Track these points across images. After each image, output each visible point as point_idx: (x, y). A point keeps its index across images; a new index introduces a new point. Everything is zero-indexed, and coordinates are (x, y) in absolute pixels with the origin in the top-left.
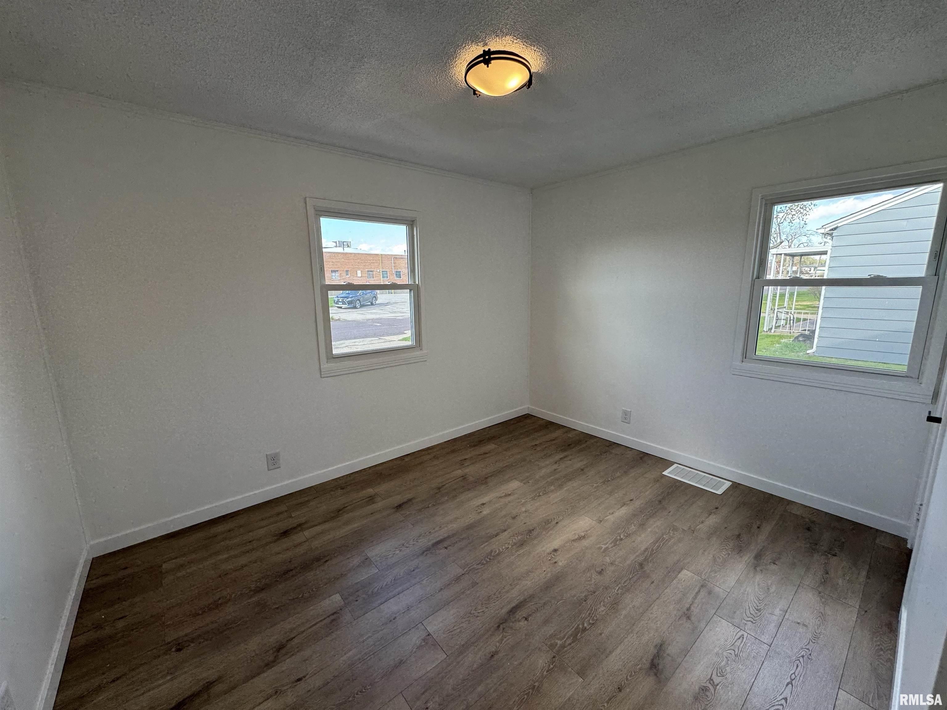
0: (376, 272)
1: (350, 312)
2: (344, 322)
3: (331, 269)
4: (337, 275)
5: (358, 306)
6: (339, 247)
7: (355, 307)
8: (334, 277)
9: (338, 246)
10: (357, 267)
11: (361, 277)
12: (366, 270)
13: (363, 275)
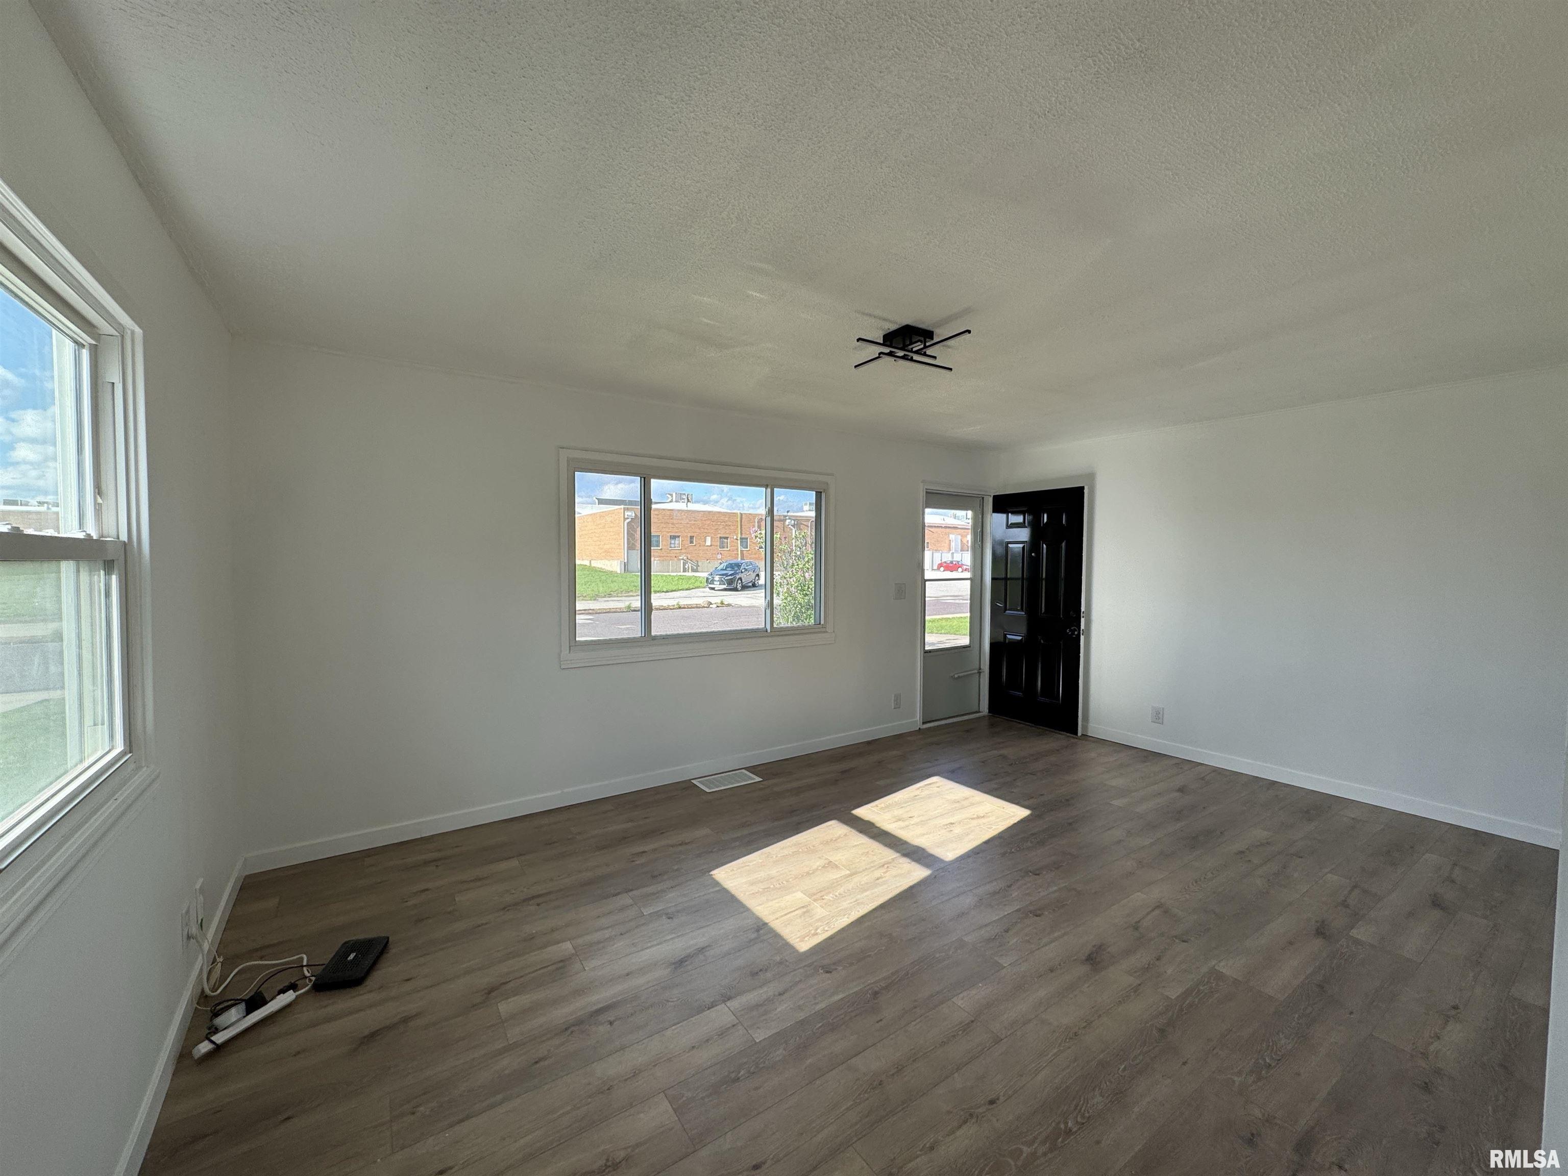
0: (732, 539)
1: (731, 595)
2: (738, 607)
3: (669, 535)
4: (677, 542)
5: (739, 587)
6: (676, 501)
7: (736, 590)
8: (672, 546)
9: (674, 500)
10: (706, 531)
11: (711, 546)
12: (719, 536)
13: (713, 543)
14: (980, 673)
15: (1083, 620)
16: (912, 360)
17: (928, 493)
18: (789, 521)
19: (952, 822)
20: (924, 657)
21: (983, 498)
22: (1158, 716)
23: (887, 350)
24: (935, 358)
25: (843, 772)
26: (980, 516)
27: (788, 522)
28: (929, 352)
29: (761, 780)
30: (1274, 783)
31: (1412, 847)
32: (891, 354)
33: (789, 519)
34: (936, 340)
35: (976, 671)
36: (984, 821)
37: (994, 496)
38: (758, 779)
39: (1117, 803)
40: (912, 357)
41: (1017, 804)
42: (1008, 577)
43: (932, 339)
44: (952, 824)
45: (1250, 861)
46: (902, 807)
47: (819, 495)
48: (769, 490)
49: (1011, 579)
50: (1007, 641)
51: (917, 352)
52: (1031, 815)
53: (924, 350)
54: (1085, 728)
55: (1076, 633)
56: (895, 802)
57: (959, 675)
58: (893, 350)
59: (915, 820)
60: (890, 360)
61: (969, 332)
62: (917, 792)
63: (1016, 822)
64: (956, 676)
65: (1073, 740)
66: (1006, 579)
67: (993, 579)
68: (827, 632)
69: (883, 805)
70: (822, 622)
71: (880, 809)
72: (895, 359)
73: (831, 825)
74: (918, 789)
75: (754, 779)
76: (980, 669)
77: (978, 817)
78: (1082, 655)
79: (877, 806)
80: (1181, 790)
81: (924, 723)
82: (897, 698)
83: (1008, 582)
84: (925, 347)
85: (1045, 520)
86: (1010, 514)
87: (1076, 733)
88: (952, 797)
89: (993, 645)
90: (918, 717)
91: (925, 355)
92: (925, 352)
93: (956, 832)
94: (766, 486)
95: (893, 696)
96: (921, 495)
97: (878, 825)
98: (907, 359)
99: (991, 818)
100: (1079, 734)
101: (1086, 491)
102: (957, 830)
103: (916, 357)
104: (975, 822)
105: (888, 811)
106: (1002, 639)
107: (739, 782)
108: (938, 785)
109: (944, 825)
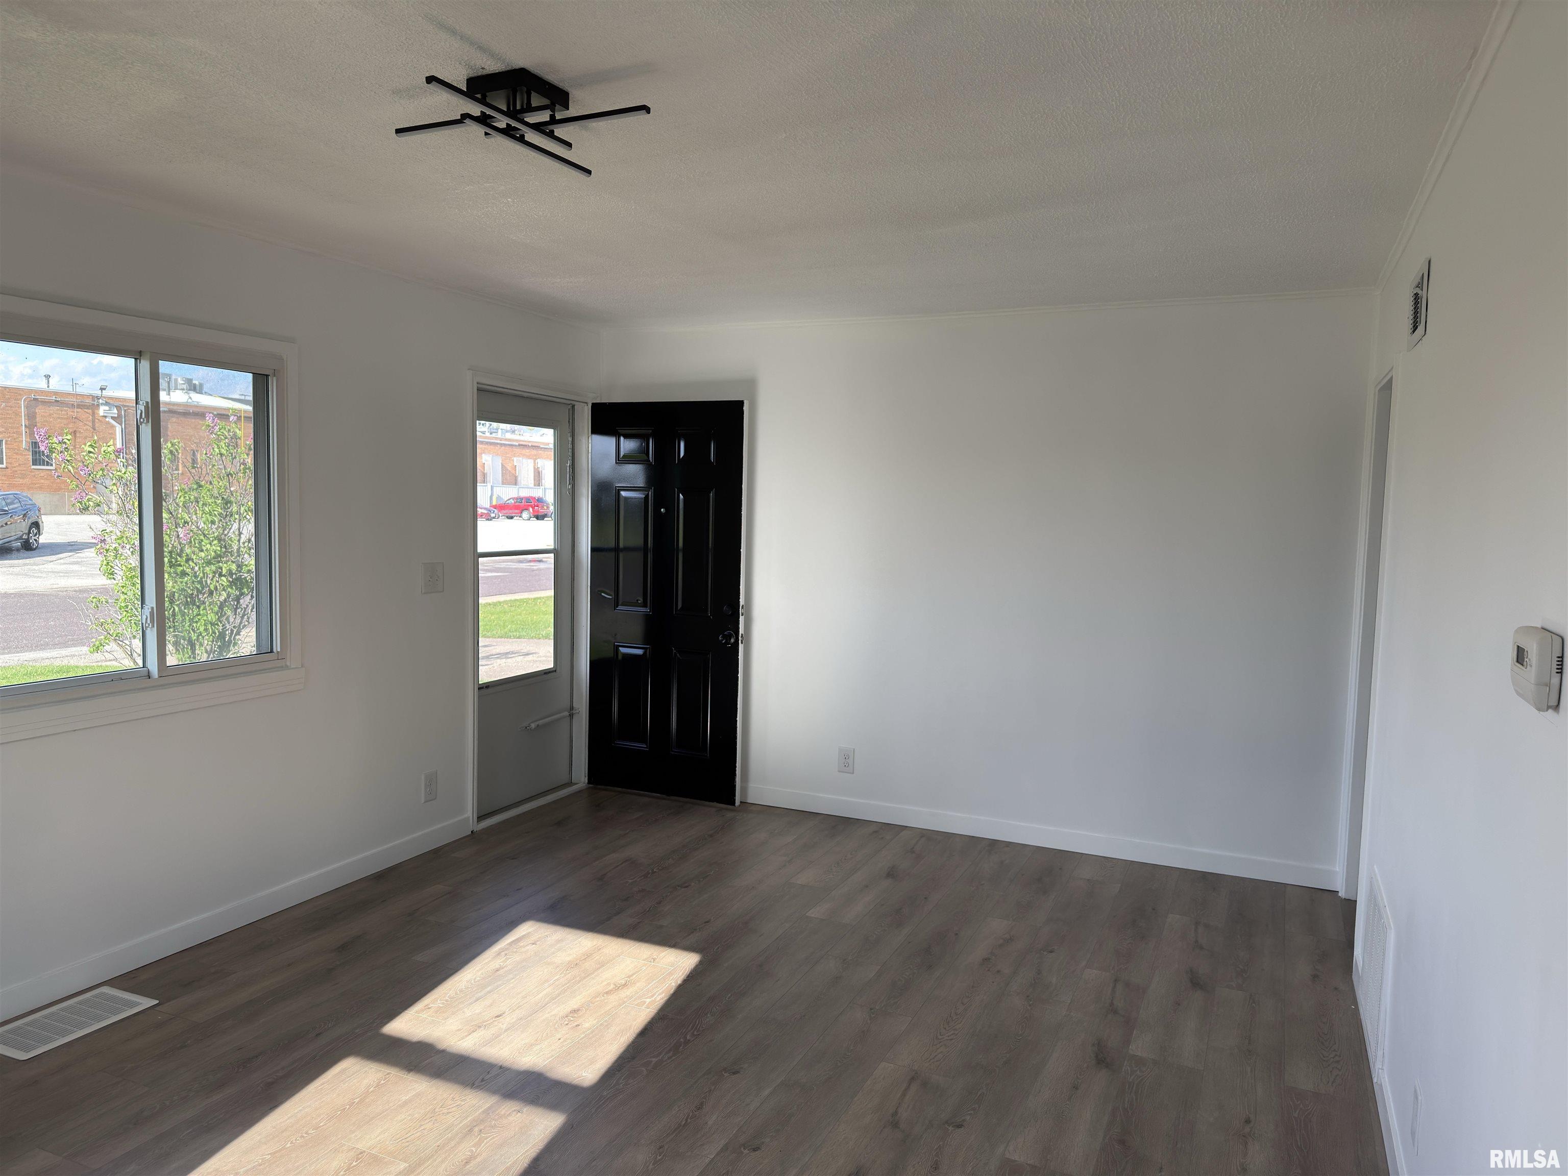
14: (571, 716)
15: (742, 619)
16: (521, 140)
17: (482, 390)
18: (107, 408)
19: (575, 1007)
20: (479, 697)
21: (573, 406)
22: (847, 761)
23: (476, 110)
24: (569, 145)
25: (343, 948)
26: (570, 439)
27: (102, 411)
28: (559, 131)
29: (157, 1002)
30: (993, 844)
31: (1154, 909)
32: (483, 120)
33: (107, 404)
34: (573, 112)
35: (567, 713)
36: (628, 992)
37: (593, 404)
38: (147, 1003)
39: (816, 913)
40: (523, 136)
41: (674, 945)
42: (621, 545)
43: (567, 107)
44: (575, 1011)
45: (998, 972)
46: (477, 1000)
47: (261, 383)
48: (145, 365)
49: (627, 549)
50: (620, 657)
51: (538, 127)
52: (701, 963)
53: (551, 127)
54: (744, 790)
55: (732, 640)
56: (461, 991)
57: (537, 723)
58: (489, 112)
59: (508, 1020)
60: (476, 130)
61: (645, 109)
62: (496, 964)
63: (679, 982)
64: (533, 726)
65: (729, 815)
66: (617, 550)
67: (594, 550)
68: (287, 667)
69: (439, 1003)
70: (277, 647)
71: (436, 1012)
72: (489, 131)
73: (344, 1070)
74: (499, 954)
75: (138, 1004)
76: (572, 708)
77: (618, 988)
78: (740, 675)
79: (428, 1008)
80: (891, 874)
81: (480, 818)
82: (431, 781)
83: (621, 555)
84: (553, 121)
85: (682, 454)
86: (622, 438)
87: (733, 803)
88: (563, 957)
89: (595, 665)
90: (469, 811)
91: (551, 135)
92: (552, 132)
93: (587, 1025)
94: (138, 356)
95: (423, 777)
96: (469, 397)
97: (442, 1046)
98: (513, 137)
99: (638, 984)
100: (737, 803)
101: (746, 408)
102: (588, 1023)
103: (532, 136)
104: (613, 999)
105: (453, 1013)
106: (610, 654)
107: (100, 1020)
108: (533, 938)
109: (563, 1017)
